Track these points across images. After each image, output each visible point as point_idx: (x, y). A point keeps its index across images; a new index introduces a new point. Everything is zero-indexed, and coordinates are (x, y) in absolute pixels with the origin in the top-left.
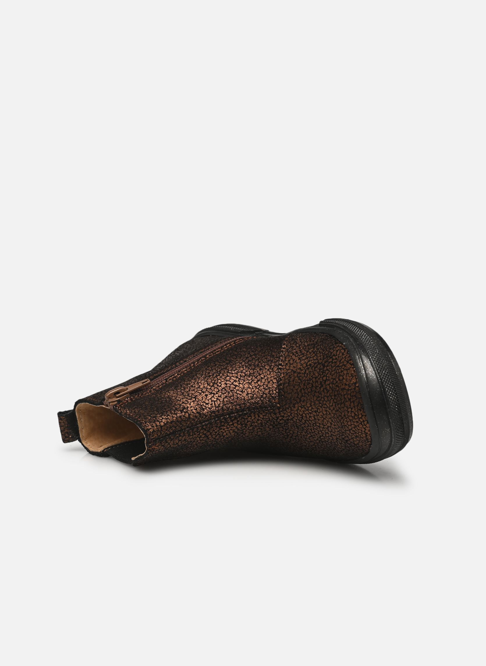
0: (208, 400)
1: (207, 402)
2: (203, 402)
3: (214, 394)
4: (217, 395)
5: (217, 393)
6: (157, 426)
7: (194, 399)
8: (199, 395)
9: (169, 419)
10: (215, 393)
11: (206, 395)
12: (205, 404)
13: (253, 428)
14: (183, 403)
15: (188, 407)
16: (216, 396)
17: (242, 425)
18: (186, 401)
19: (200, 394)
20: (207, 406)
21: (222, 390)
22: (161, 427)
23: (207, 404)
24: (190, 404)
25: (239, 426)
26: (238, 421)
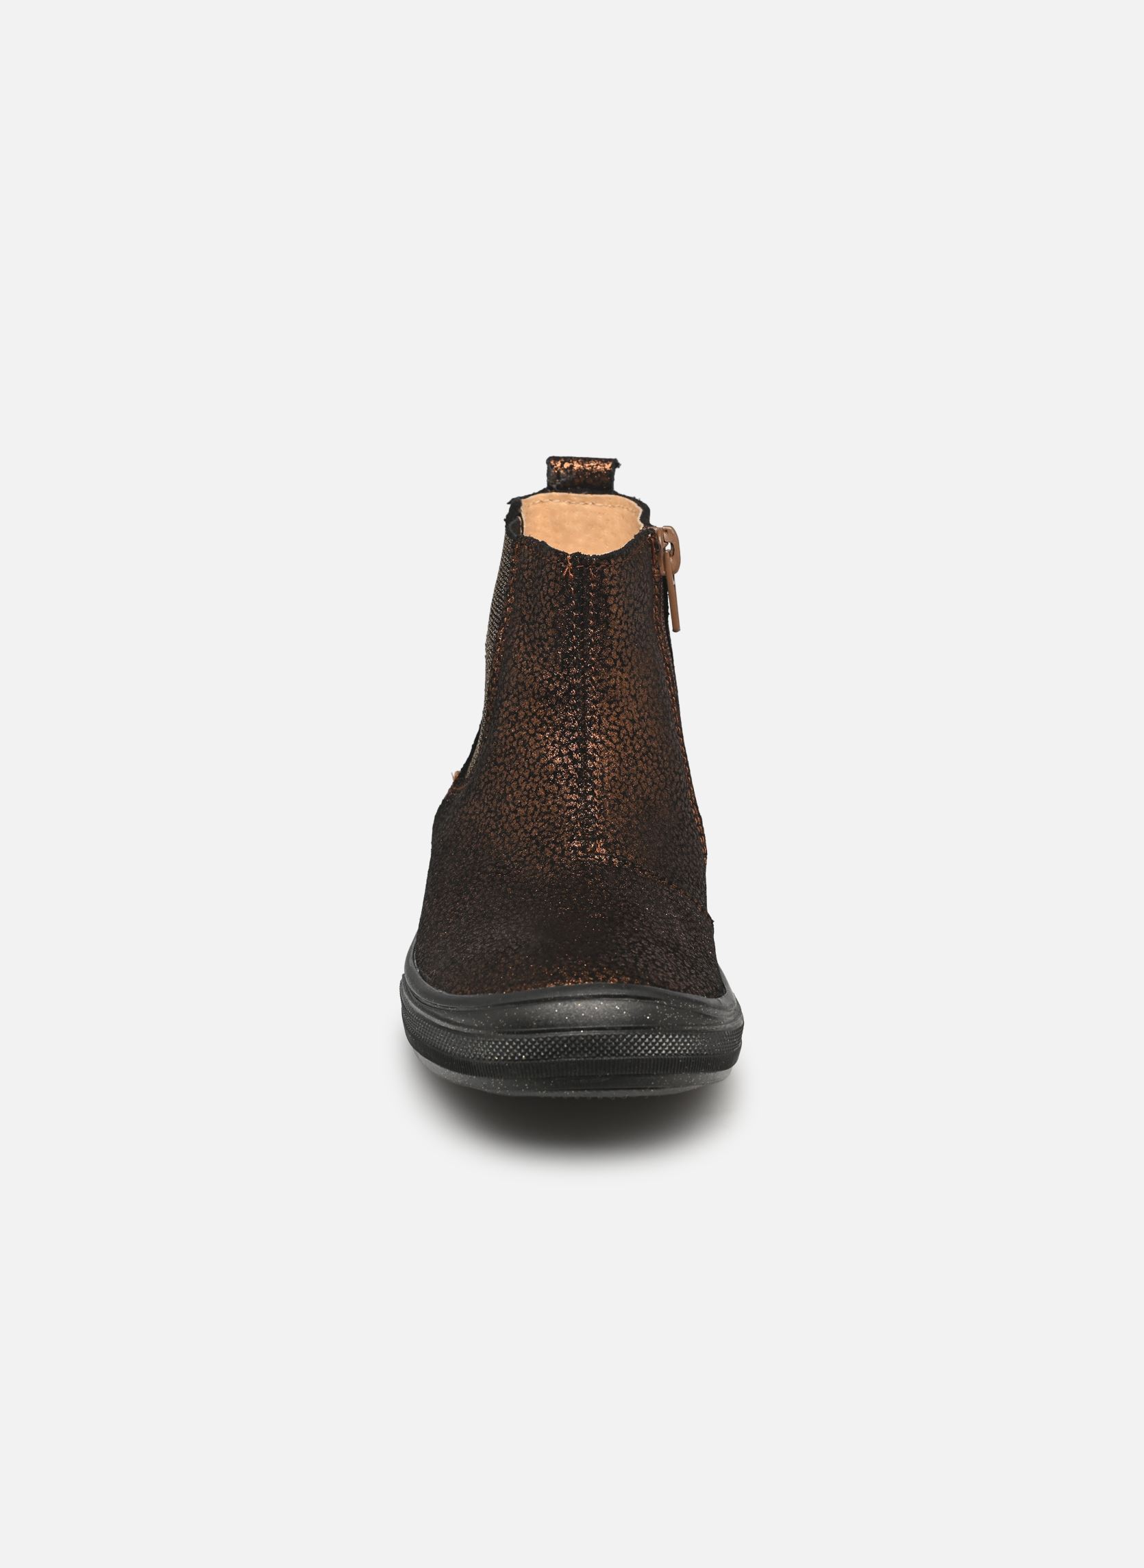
0: (624, 721)
1: (622, 717)
2: (623, 707)
3: (632, 739)
4: (628, 742)
5: (631, 744)
6: (611, 587)
7: (633, 694)
8: (638, 708)
9: (614, 619)
10: (634, 742)
11: (633, 721)
12: (618, 710)
13: (540, 797)
14: (632, 668)
15: (622, 671)
16: (626, 740)
17: (555, 773)
18: (634, 675)
19: (639, 712)
20: (614, 713)
21: (634, 757)
22: (606, 597)
23: (618, 714)
24: (626, 680)
25: (552, 767)
26: (565, 766)
